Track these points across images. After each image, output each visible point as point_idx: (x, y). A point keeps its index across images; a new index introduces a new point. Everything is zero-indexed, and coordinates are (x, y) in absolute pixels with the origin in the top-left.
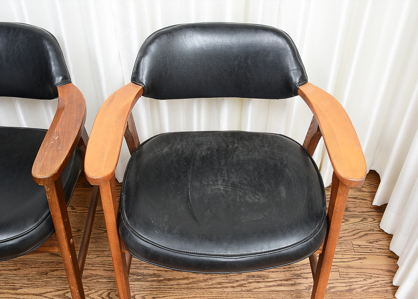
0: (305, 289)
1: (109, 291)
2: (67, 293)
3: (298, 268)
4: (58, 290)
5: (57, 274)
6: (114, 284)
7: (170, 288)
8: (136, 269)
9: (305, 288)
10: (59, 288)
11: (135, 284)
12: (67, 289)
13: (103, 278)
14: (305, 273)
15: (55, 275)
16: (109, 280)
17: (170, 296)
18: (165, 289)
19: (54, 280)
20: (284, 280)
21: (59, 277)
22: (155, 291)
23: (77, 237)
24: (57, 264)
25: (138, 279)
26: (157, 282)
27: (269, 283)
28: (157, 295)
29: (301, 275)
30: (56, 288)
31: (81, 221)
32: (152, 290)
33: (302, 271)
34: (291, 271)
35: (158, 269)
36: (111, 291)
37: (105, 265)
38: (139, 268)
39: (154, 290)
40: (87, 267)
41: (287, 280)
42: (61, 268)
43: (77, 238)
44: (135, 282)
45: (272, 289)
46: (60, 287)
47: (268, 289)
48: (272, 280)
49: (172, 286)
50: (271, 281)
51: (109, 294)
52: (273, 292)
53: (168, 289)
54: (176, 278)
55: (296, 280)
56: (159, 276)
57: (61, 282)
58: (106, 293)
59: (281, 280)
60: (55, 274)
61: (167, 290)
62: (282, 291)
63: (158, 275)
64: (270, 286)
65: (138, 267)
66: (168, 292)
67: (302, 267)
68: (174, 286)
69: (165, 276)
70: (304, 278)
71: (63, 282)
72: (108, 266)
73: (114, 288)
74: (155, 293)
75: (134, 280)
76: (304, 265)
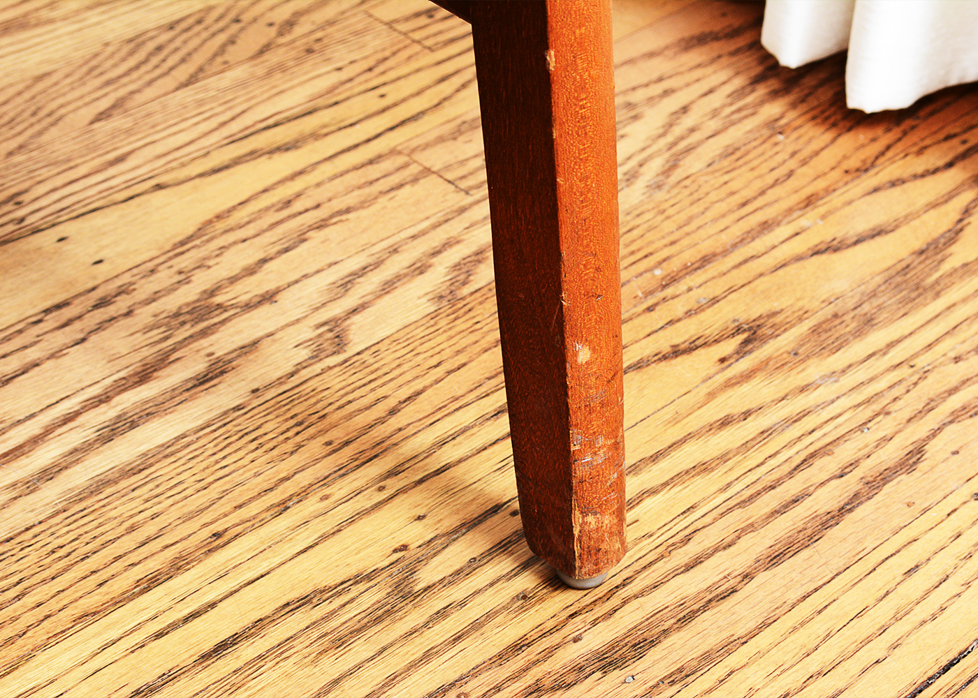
0: (316, 357)
3: (164, 278)
9: (304, 354)
14: (233, 280)
20: (122, 386)
27: (23, 461)
29: (218, 299)
33: (202, 281)
34: (129, 313)
41: (144, 376)
45: (79, 476)
47: (51, 493)
48: (33, 428)
50: (36, 441)
52: (109, 491)
55: (204, 342)
59: (104, 399)
62: (166, 451)
64: (48, 474)
67: (185, 262)
70: (248, 307)
76: (182, 243)
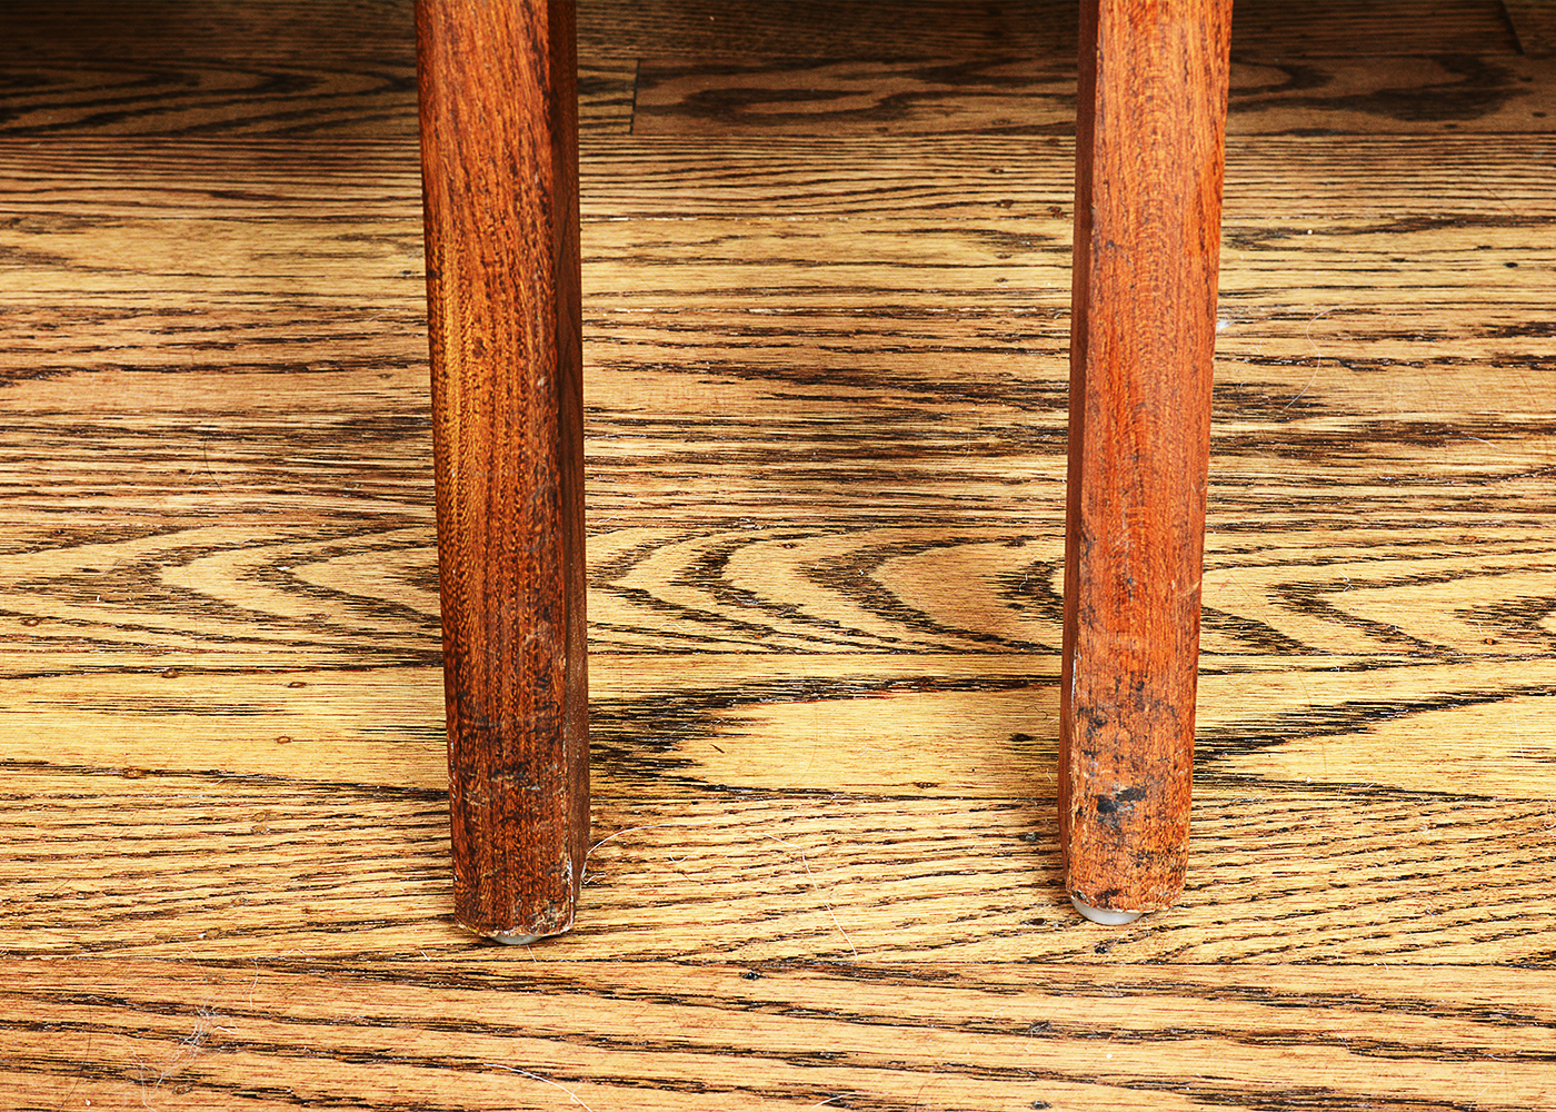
1: (715, 540)
2: (184, 562)
4: (62, 540)
5: (43, 406)
6: (763, 476)
7: (1464, 504)
8: (996, 351)
10: (69, 520)
11: (1013, 474)
12: (173, 530)
13: (618, 430)
15: (20, 413)
16: (691, 447)
17: (1494, 572)
18: (1413, 516)
19: (14, 452)
21: (72, 431)
22: (1286, 527)
23: (263, 127)
24: (48, 326)
25: (1042, 431)
26: (1285, 454)
28: (1323, 562)
30: (37, 517)
31: (292, 22)
32: (1252, 518)
35: (1258, 350)
36: (732, 535)
37: (617, 325)
38: (1025, 345)
39: (1265, 518)
40: (402, 341)
42: (97, 358)
43: (269, 134)
44: (1016, 461)
46: (93, 510)
49: (1480, 490)
51: (716, 561)
53: (1439, 509)
54: (1511, 418)
56: (1292, 405)
57: (95, 466)
58: (680, 557)
60: (17, 406)
61: (1442, 524)
63: (1280, 402)
65: (1011, 338)
66: (1463, 540)
68: (1505, 488)
69: (1365, 405)
71: (129, 467)
72: (652, 334)
73: (765, 513)
74: (1290, 545)
75: (992, 440)
